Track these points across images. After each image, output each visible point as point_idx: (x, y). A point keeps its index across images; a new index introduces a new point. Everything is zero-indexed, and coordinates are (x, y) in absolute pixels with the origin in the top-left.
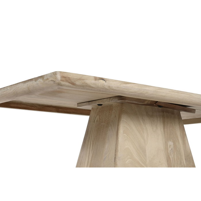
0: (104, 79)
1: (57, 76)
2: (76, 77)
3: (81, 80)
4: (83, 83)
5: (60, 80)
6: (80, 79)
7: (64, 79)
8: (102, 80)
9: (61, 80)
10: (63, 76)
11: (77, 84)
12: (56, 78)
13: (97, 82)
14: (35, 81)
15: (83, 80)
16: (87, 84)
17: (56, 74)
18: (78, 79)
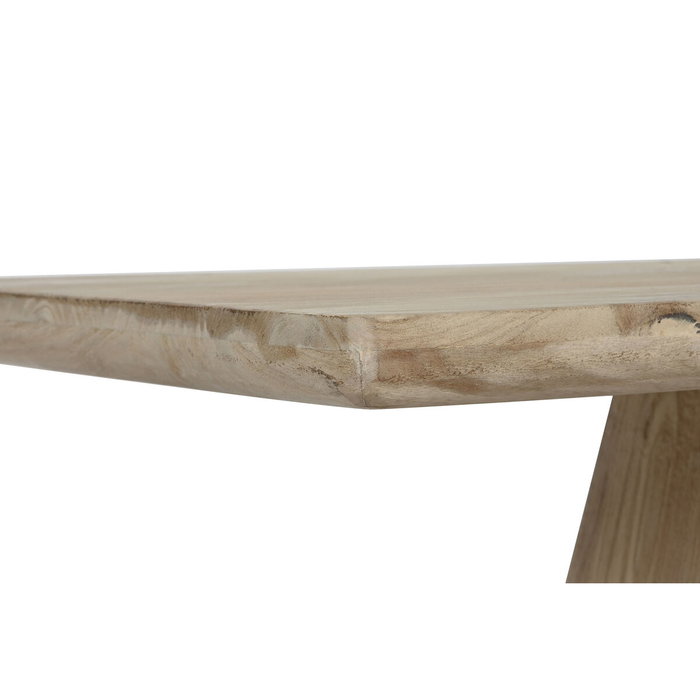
0: (689, 310)
1: (352, 347)
2: (481, 340)
3: (523, 347)
4: (536, 370)
5: (374, 376)
6: (514, 347)
7: (398, 367)
8: (670, 321)
9: (381, 380)
10: (393, 347)
11: (491, 380)
12: (345, 364)
13: (635, 340)
14: (212, 332)
15: (537, 345)
16: (562, 366)
17: (345, 338)
18: (501, 349)
